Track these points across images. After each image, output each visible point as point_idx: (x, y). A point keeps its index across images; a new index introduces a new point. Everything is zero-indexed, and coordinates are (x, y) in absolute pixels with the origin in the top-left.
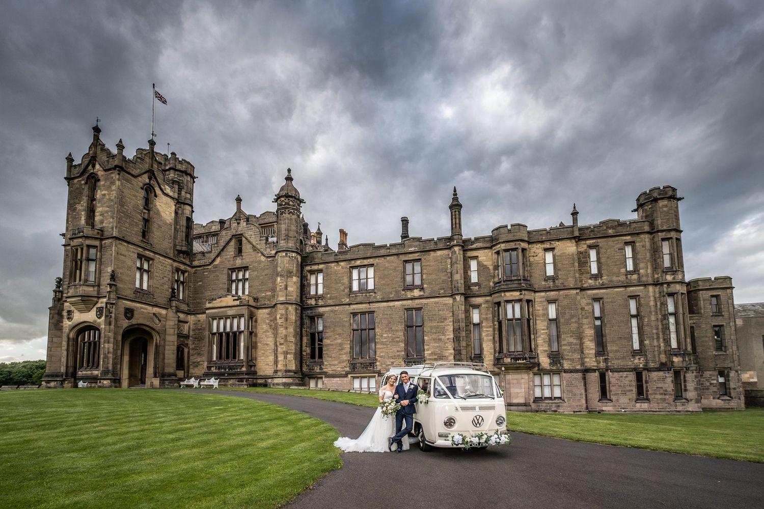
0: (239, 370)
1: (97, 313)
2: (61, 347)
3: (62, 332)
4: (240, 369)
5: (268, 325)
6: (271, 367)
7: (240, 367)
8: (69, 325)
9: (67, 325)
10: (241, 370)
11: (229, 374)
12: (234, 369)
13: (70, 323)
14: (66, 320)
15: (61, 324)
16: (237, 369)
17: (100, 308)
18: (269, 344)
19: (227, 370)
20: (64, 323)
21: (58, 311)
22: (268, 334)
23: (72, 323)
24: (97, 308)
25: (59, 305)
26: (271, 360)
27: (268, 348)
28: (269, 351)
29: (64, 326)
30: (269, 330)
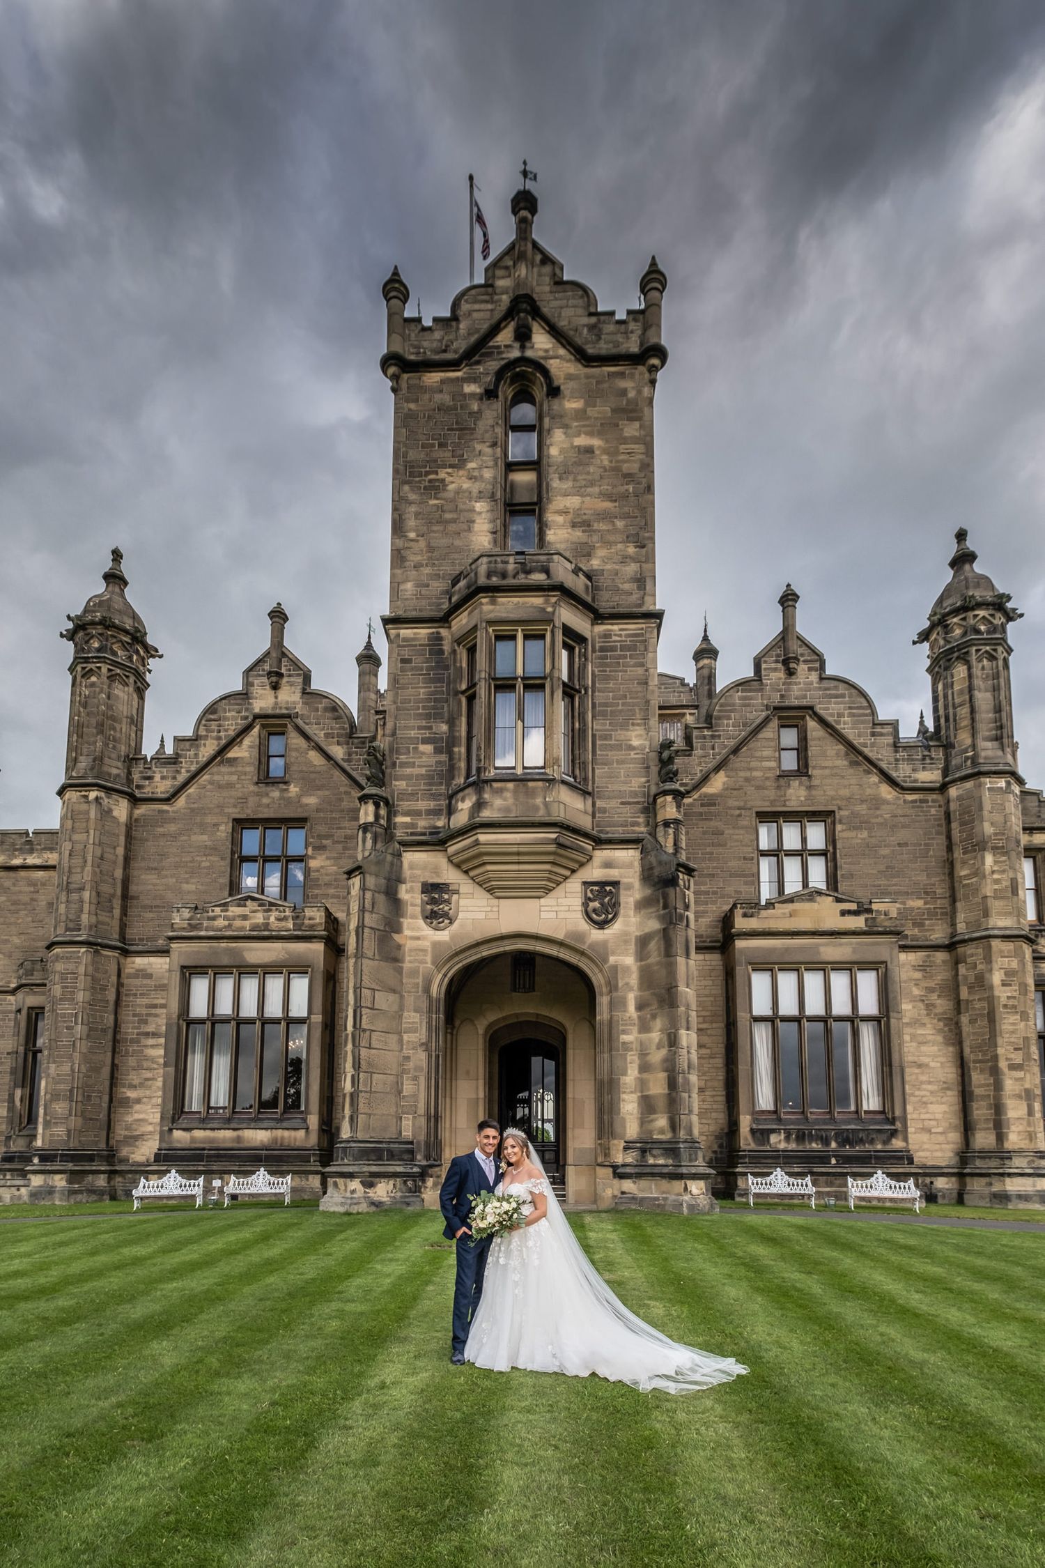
0: (879, 1147)
1: (585, 905)
2: (399, 1033)
3: (400, 971)
4: (885, 1142)
5: (921, 1005)
6: (941, 1139)
7: (884, 1137)
8: (436, 945)
9: (426, 944)
10: (888, 1147)
11: (846, 1160)
12: (861, 1141)
13: (443, 936)
14: (421, 922)
15: (396, 936)
16: (872, 1142)
17: (602, 884)
18: (927, 1065)
19: (834, 1145)
20: (407, 932)
21: (389, 880)
22: (919, 1032)
23: (452, 937)
24: (586, 884)
25: (389, 858)
26: (939, 1116)
27: (924, 1078)
28: (930, 1087)
29: (409, 945)
30: (926, 1020)
